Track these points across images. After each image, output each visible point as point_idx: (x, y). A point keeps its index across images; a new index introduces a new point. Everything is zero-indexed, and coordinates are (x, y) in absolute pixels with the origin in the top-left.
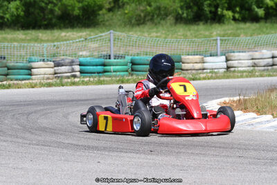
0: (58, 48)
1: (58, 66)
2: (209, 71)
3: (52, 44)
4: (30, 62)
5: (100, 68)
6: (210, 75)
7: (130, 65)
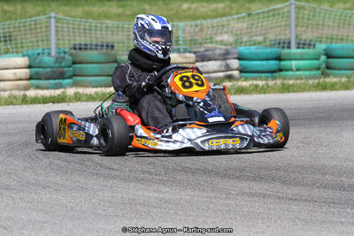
1: (203, 61)
3: (193, 23)
5: (273, 64)
7: (323, 58)
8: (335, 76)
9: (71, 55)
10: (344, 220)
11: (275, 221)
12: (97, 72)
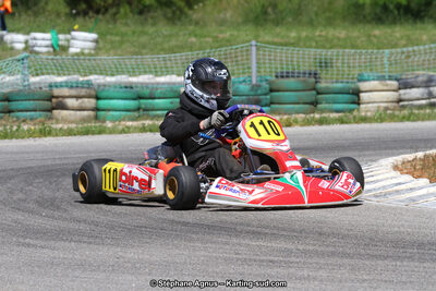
0: (408, 57)
4: (359, 81)
9: (269, 83)
12: (293, 100)
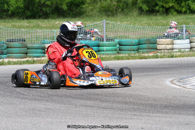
2: (177, 50)
4: (44, 44)
5: (96, 48)
6: (179, 53)
7: (118, 46)
8: (123, 53)
9: (6, 44)
10: (127, 117)
11: (97, 118)
12: (18, 52)
